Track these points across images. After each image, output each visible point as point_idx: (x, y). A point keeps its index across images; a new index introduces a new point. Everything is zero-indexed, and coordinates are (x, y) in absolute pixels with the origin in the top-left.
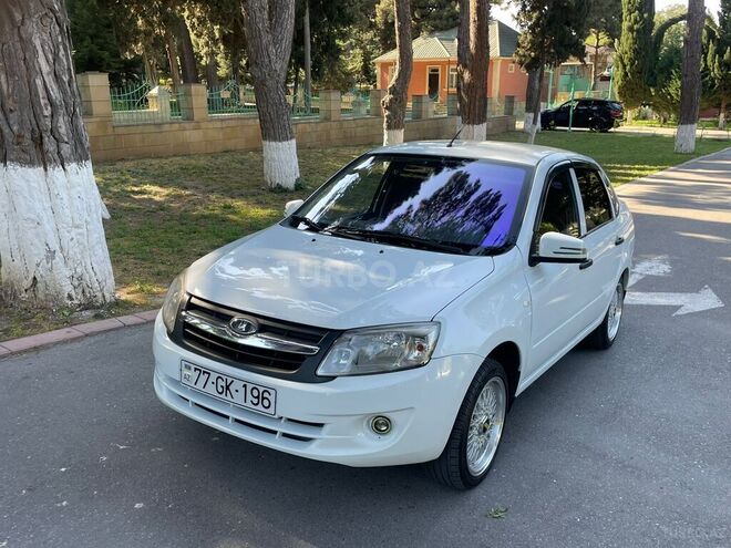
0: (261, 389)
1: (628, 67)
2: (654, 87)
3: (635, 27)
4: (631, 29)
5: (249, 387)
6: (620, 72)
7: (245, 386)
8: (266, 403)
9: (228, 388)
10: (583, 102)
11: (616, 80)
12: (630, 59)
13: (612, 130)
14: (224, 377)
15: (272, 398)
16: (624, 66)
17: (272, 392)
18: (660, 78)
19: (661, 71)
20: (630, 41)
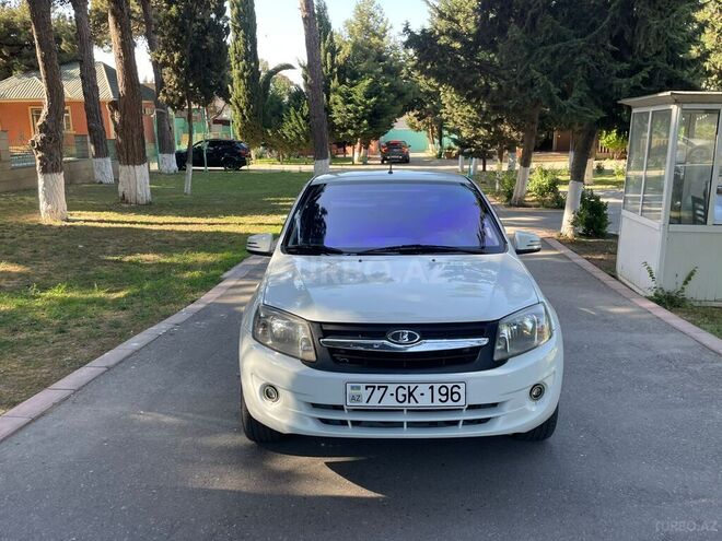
0: (449, 386)
1: (245, 111)
2: (270, 128)
3: (245, 74)
4: (241, 76)
5: (436, 387)
6: (238, 115)
7: (432, 388)
8: (455, 397)
9: (411, 394)
10: (213, 143)
11: (235, 122)
12: (245, 103)
13: (243, 168)
14: (406, 386)
15: (462, 391)
16: (241, 110)
17: (461, 385)
18: (274, 121)
19: (274, 114)
20: (243, 87)
